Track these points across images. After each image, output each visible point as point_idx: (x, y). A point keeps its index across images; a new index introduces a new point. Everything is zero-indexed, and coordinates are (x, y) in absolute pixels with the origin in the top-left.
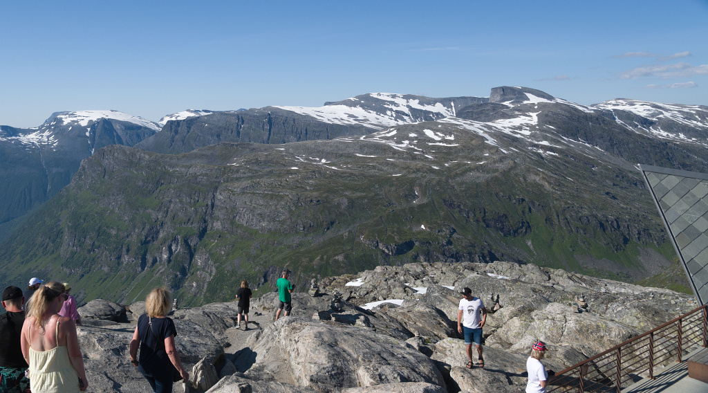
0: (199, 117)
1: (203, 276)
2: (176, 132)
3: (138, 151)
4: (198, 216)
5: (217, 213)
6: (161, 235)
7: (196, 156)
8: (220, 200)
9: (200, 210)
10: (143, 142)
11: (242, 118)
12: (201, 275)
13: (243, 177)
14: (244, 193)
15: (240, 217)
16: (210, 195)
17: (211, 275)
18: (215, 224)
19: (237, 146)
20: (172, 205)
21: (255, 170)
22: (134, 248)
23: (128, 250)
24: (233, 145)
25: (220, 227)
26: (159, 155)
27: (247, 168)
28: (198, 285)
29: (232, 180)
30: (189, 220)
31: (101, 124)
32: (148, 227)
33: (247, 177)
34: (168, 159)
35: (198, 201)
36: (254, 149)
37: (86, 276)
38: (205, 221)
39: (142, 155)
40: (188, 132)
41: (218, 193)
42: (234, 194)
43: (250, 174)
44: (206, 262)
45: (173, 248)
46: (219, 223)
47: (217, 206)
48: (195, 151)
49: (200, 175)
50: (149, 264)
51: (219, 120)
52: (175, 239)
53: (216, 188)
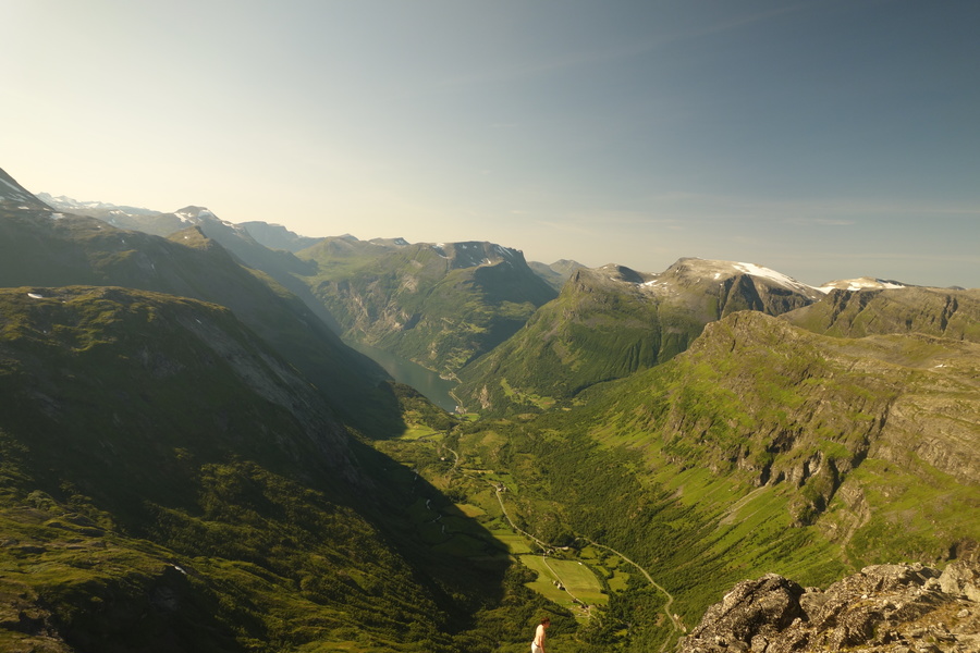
0: (881, 290)
1: (849, 518)
2: (843, 307)
3: (783, 325)
4: (857, 432)
5: (887, 434)
6: (797, 445)
7: (869, 346)
8: (897, 418)
9: (862, 425)
10: (791, 313)
11: (955, 301)
12: (846, 516)
13: (942, 392)
14: (939, 416)
15: (926, 450)
16: (882, 407)
17: (861, 521)
18: (881, 450)
19: (940, 342)
20: (820, 408)
21: (965, 385)
22: (755, 452)
23: (747, 454)
24: (934, 340)
25: (889, 457)
26: (813, 335)
27: (952, 379)
28: (839, 530)
29: (922, 392)
30: (842, 434)
31: (738, 280)
32: (779, 429)
33: (950, 393)
34: (825, 343)
35: (860, 411)
36: (968, 352)
37: (688, 471)
38: (867, 442)
39: (789, 331)
40: (861, 309)
41: (895, 407)
42: (921, 414)
43: (954, 389)
44: (857, 501)
45: (811, 467)
46: (889, 451)
47: (890, 425)
48: (868, 338)
49: (870, 375)
50: (773, 479)
51: (914, 299)
52: (816, 456)
53: (893, 399)
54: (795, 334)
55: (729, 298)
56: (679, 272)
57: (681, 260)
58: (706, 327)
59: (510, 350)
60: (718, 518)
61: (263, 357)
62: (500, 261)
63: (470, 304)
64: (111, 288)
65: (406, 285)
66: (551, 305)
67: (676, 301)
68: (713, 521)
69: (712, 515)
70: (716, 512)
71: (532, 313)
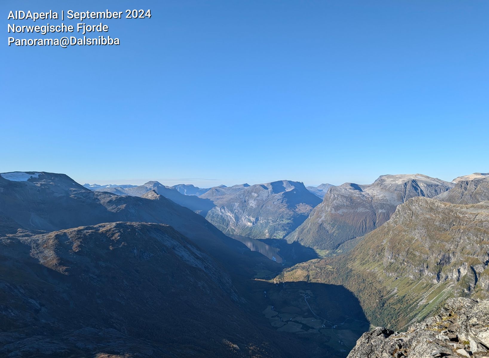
0: (484, 179)
3: (436, 202)
6: (453, 261)
7: (482, 207)
10: (440, 195)
22: (432, 266)
23: (427, 267)
26: (452, 205)
30: (475, 253)
31: (410, 183)
32: (442, 254)
34: (459, 208)
35: (483, 240)
37: (399, 279)
39: (440, 204)
40: (475, 189)
44: (488, 286)
45: (462, 271)
48: (481, 203)
49: (485, 221)
50: (443, 279)
52: (463, 265)
54: (443, 205)
55: (407, 192)
56: (380, 182)
57: (381, 177)
58: (397, 207)
59: (303, 229)
60: (418, 302)
61: (189, 246)
62: (293, 188)
63: (281, 210)
64: (118, 222)
65: (251, 205)
66: (320, 206)
67: (380, 196)
68: (415, 303)
69: (414, 300)
70: (416, 298)
71: (311, 210)
